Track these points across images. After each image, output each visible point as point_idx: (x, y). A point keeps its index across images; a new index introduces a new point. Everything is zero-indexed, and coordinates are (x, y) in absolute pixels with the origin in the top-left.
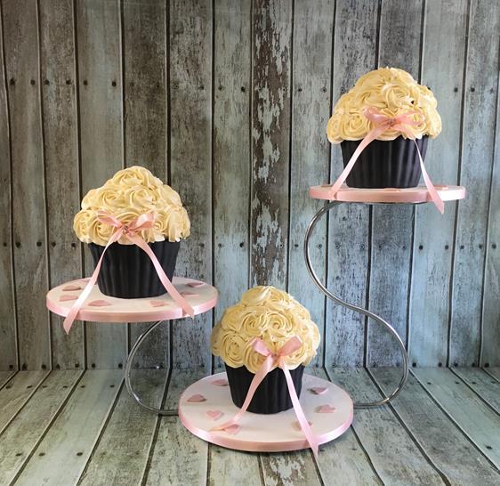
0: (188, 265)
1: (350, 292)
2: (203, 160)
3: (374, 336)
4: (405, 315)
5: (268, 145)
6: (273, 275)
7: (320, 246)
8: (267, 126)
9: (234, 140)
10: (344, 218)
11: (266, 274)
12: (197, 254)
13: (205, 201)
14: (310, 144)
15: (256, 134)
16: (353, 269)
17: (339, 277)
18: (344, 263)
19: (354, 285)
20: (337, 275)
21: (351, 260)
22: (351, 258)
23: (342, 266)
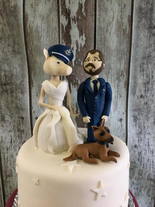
0: (12, 134)
2: (19, 44)
5: (75, 32)
7: (121, 120)
8: (74, 13)
9: (44, 26)
10: (142, 96)
12: (20, 125)
13: (23, 81)
14: (113, 30)
15: (64, 21)
16: (148, 138)
17: (137, 146)
18: (140, 133)
19: (149, 152)
20: (135, 144)
21: (146, 131)
22: (147, 129)
23: (139, 136)
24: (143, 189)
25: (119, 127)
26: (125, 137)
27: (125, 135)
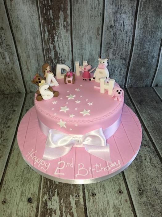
1: (120, 38)
3: (133, 69)
4: (158, 54)
6: (60, 26)
11: (54, 25)
16: (123, 18)
17: (113, 26)
18: (117, 13)
19: (124, 32)
20: (111, 24)
21: (122, 10)
22: (123, 7)
23: (115, 16)
24: (116, 69)
25: (96, 6)
26: (102, 17)
27: (102, 15)
